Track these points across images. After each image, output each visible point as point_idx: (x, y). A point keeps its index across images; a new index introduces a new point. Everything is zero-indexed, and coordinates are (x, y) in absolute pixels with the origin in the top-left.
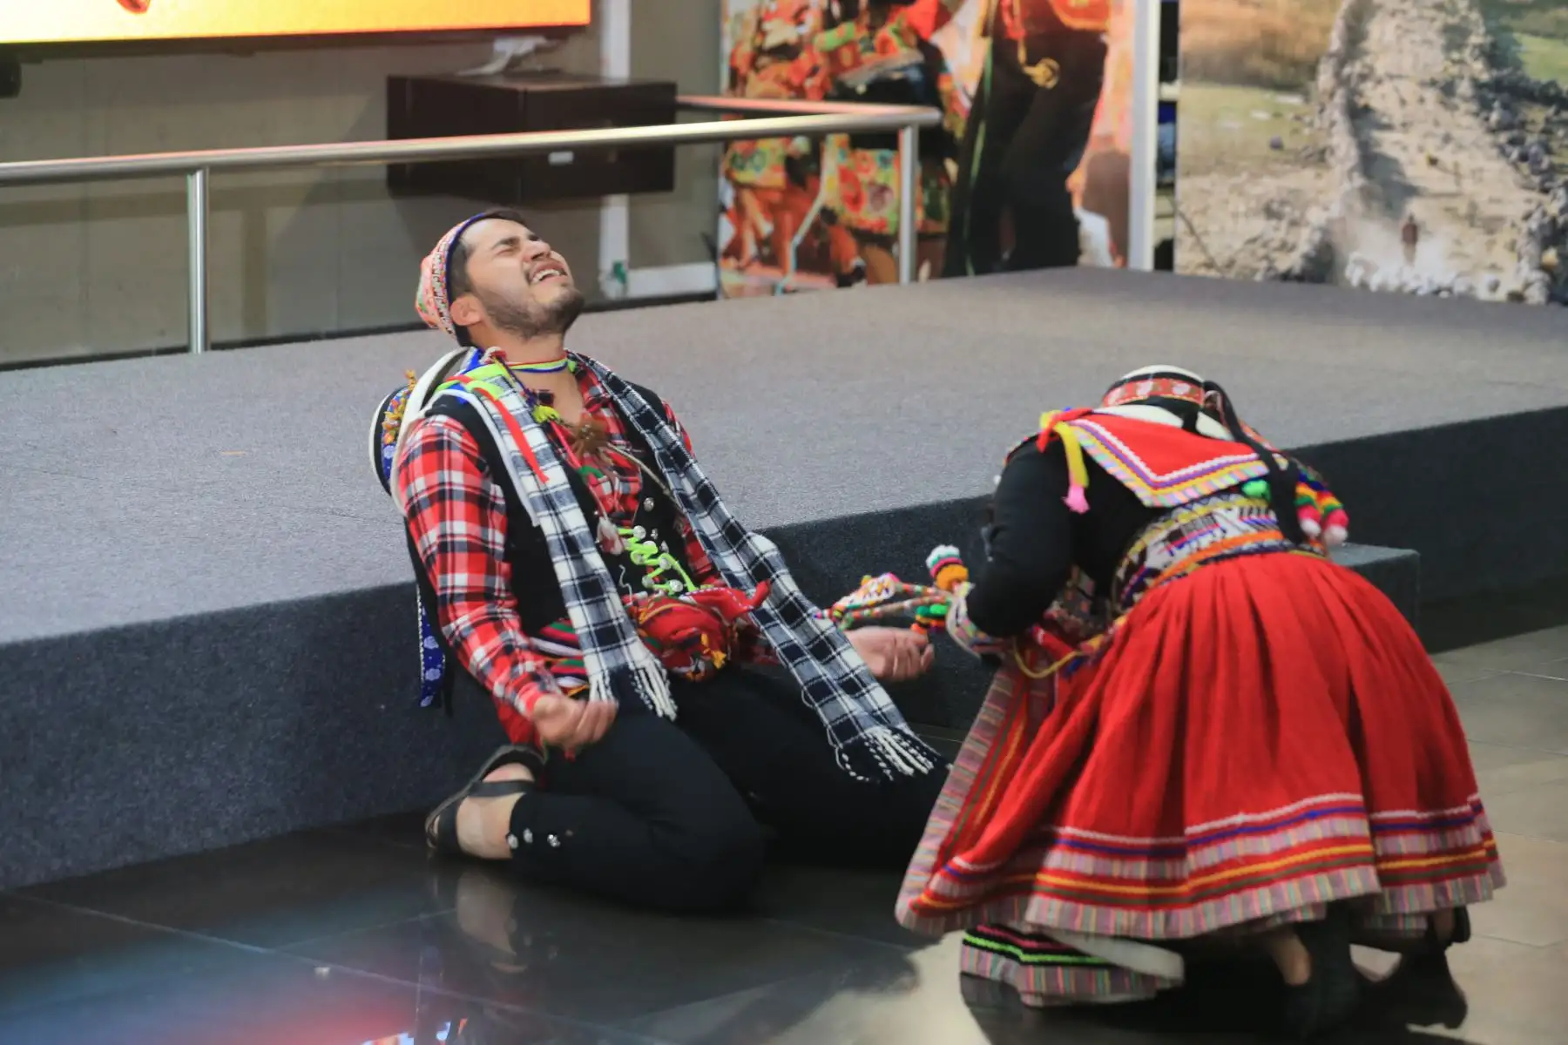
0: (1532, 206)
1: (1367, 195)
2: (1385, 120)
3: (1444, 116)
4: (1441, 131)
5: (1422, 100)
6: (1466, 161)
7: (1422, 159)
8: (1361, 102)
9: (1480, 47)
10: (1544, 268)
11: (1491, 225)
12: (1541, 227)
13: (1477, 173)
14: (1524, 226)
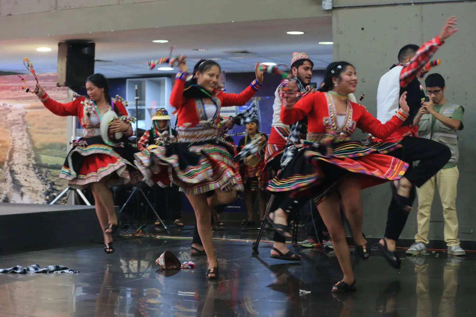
0: (44, 188)
1: (14, 187)
2: (17, 173)
3: (27, 171)
4: (27, 174)
5: (23, 168)
6: (32, 180)
7: (23, 180)
8: (12, 169)
9: (33, 157)
10: (46, 200)
11: (36, 192)
12: (46, 192)
13: (34, 182)
14: (43, 192)
